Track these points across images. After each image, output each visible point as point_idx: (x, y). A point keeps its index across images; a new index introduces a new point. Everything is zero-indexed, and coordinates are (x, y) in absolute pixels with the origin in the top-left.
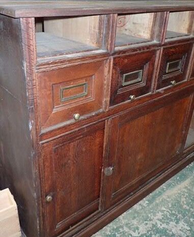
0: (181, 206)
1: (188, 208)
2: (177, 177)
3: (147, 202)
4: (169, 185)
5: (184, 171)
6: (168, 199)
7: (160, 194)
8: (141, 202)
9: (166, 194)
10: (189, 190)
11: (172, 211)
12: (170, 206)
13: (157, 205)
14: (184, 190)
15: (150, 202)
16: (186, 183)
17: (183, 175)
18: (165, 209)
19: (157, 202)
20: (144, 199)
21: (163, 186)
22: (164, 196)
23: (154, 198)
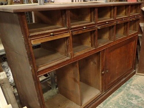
0: (119, 104)
1: (122, 104)
2: (117, 91)
3: (103, 105)
4: (113, 95)
5: (121, 88)
6: (113, 102)
7: (109, 100)
8: (100, 105)
9: (112, 100)
10: (123, 96)
11: (114, 107)
12: (114, 105)
13: (108, 105)
14: (120, 96)
15: (104, 104)
16: (122, 93)
17: (120, 89)
18: (111, 107)
19: (108, 104)
20: (101, 104)
21: (110, 96)
22: (111, 101)
23: (106, 102)
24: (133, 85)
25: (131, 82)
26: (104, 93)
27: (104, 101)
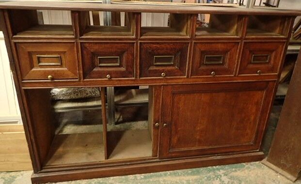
3: (143, 177)
4: (175, 174)
6: (162, 182)
9: (164, 178)
16: (193, 177)
19: (151, 180)
24: (231, 177)
25: (234, 169)
26: (158, 160)
27: (152, 173)
